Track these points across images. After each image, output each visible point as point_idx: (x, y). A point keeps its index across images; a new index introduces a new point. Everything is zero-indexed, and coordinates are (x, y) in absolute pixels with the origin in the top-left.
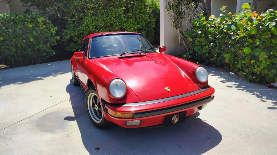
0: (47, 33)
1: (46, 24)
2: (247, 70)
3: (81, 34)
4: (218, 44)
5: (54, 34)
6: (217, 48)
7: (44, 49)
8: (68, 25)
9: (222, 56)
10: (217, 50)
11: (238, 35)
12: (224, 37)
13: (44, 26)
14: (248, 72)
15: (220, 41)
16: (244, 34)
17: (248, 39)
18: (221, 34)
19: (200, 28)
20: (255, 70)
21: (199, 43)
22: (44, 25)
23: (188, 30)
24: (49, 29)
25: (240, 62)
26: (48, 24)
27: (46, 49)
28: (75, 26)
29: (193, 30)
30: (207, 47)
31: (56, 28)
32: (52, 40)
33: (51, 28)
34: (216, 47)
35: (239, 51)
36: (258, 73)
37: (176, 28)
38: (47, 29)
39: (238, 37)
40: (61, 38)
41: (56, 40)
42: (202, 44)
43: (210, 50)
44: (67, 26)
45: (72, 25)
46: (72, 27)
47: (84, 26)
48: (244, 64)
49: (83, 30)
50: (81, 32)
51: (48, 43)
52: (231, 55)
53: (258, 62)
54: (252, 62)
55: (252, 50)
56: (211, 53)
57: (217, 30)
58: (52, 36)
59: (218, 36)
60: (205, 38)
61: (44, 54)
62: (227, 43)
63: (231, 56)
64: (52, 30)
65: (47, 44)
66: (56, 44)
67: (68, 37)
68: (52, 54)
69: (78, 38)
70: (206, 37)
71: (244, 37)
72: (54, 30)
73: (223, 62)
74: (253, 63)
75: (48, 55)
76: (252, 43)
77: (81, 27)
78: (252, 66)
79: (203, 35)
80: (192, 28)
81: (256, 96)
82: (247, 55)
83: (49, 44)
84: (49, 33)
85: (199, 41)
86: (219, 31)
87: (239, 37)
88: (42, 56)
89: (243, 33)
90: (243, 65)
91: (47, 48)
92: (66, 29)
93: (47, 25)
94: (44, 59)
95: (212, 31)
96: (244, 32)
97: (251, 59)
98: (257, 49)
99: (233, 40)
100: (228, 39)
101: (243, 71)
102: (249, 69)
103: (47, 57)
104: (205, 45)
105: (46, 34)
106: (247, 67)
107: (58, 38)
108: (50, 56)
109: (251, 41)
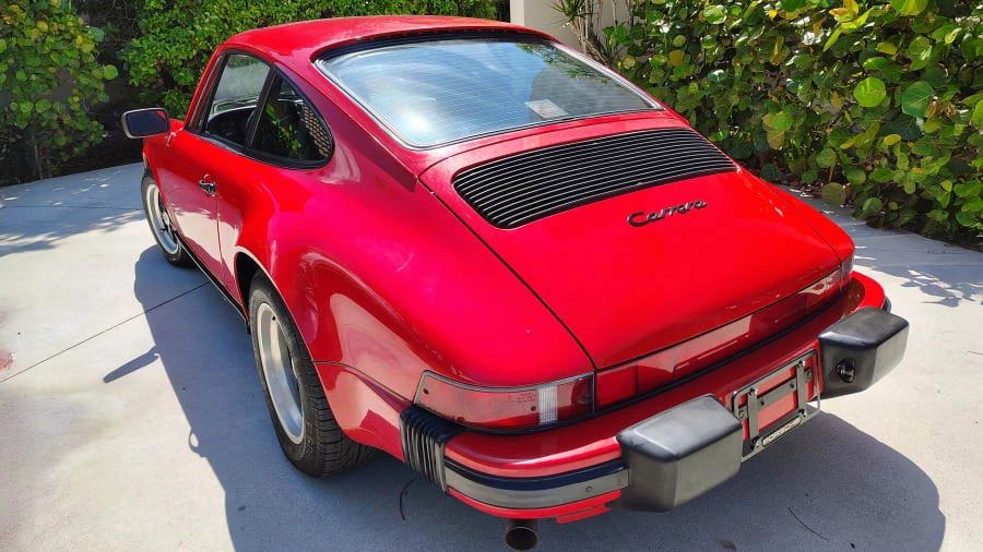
0: (60, 52)
1: (50, 16)
2: (860, 178)
3: (205, 56)
4: (738, 73)
5: (92, 58)
6: (737, 89)
7: (60, 122)
8: (146, 21)
9: (753, 121)
10: (734, 100)
11: (830, 23)
12: (766, 43)
13: (43, 26)
14: (864, 185)
15: (747, 59)
16: (862, 19)
17: (878, 40)
18: (753, 32)
19: (666, 11)
20: (897, 177)
21: (661, 74)
22: (44, 20)
23: (620, 23)
24: (67, 36)
25: (834, 145)
26: (60, 15)
27: (67, 119)
28: (176, 24)
29: (637, 19)
30: (693, 87)
31: (98, 34)
32: (84, 80)
33: (72, 32)
34: (731, 86)
35: (829, 97)
36: (910, 189)
37: (572, 19)
38: (57, 36)
39: (833, 36)
40: (124, 74)
41: (104, 80)
42: (674, 78)
43: (704, 99)
44: (142, 23)
45: (161, 18)
46: (164, 27)
47: (211, 22)
48: (849, 152)
49: (209, 39)
50: (202, 45)
51: (73, 96)
52: (796, 117)
53: (913, 141)
54: (890, 140)
55: (891, 89)
56: (708, 114)
57: (736, 12)
58: (82, 65)
59: (740, 40)
60: (686, 52)
61: (62, 141)
62: (777, 68)
63: (791, 121)
64: (80, 39)
65: (70, 100)
66: (103, 97)
67: (148, 69)
68: (92, 137)
69: (196, 71)
70: (693, 45)
71: (860, 33)
72: (88, 40)
73: (758, 147)
74: (891, 148)
75: (78, 143)
76: (894, 59)
77: (198, 27)
78: (884, 161)
79: (679, 40)
80: (635, 14)
81: (924, 289)
82: (866, 110)
83: (76, 99)
84: (69, 54)
85: (664, 67)
86: (746, 15)
87: (837, 33)
88: (53, 147)
89: (856, 17)
90: (844, 157)
91: (72, 113)
92: (139, 35)
93: (57, 18)
94: (66, 157)
95: (718, 18)
96: (862, 12)
97: (884, 131)
98: (918, 84)
99: (806, 50)
100: (781, 49)
101: (843, 180)
102: (868, 173)
103: (76, 150)
104: (685, 82)
105: (54, 57)
106: (857, 164)
107: (110, 72)
108: (86, 145)
109: (889, 49)
